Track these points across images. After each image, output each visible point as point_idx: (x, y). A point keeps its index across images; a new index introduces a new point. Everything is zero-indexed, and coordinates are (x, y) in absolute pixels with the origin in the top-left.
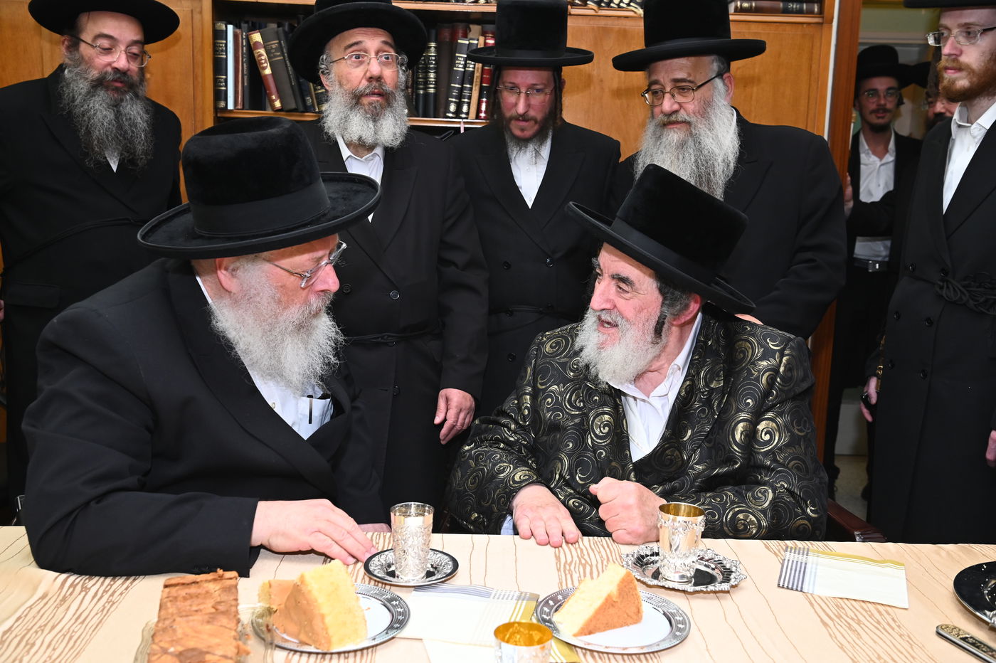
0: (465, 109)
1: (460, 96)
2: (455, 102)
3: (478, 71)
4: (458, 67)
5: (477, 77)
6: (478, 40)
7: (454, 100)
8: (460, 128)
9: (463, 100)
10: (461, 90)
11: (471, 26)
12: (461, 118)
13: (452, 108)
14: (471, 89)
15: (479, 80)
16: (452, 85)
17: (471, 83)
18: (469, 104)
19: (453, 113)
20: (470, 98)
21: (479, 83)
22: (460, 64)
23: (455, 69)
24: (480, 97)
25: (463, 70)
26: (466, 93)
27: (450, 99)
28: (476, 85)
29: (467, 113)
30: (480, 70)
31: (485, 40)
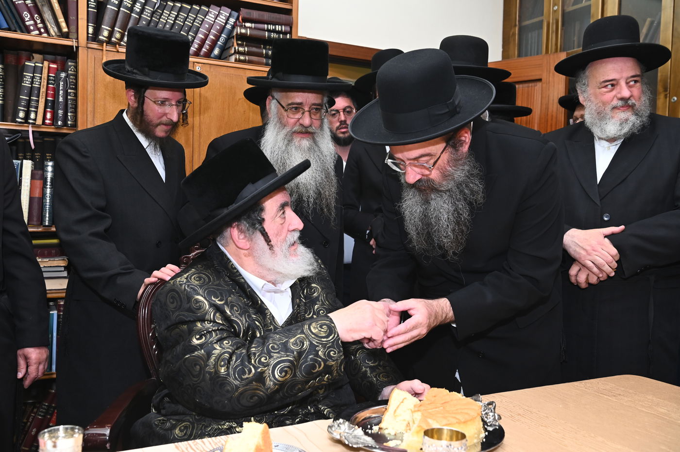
0: (32, 116)
1: (28, 106)
2: (23, 110)
3: (43, 87)
4: (25, 83)
5: (43, 92)
6: (43, 64)
7: (22, 108)
8: (28, 131)
9: (30, 109)
10: (29, 101)
11: (34, 55)
12: (29, 123)
13: (22, 114)
14: (38, 101)
15: (44, 94)
16: (21, 97)
17: (38, 96)
18: (36, 112)
19: (22, 119)
20: (37, 108)
21: (44, 97)
22: (27, 81)
23: (23, 84)
24: (46, 107)
25: (30, 86)
26: (33, 104)
27: (19, 108)
28: (42, 98)
29: (35, 120)
30: (45, 87)
31: (49, 64)
